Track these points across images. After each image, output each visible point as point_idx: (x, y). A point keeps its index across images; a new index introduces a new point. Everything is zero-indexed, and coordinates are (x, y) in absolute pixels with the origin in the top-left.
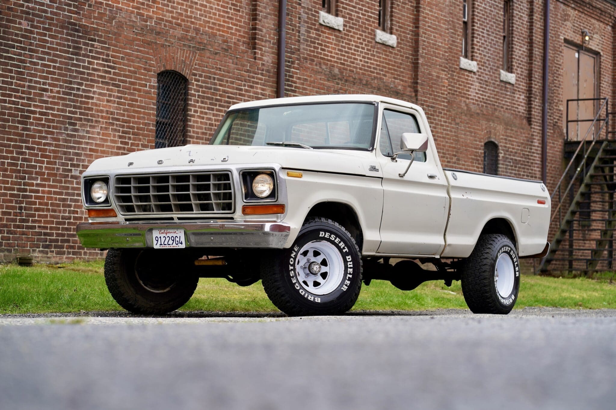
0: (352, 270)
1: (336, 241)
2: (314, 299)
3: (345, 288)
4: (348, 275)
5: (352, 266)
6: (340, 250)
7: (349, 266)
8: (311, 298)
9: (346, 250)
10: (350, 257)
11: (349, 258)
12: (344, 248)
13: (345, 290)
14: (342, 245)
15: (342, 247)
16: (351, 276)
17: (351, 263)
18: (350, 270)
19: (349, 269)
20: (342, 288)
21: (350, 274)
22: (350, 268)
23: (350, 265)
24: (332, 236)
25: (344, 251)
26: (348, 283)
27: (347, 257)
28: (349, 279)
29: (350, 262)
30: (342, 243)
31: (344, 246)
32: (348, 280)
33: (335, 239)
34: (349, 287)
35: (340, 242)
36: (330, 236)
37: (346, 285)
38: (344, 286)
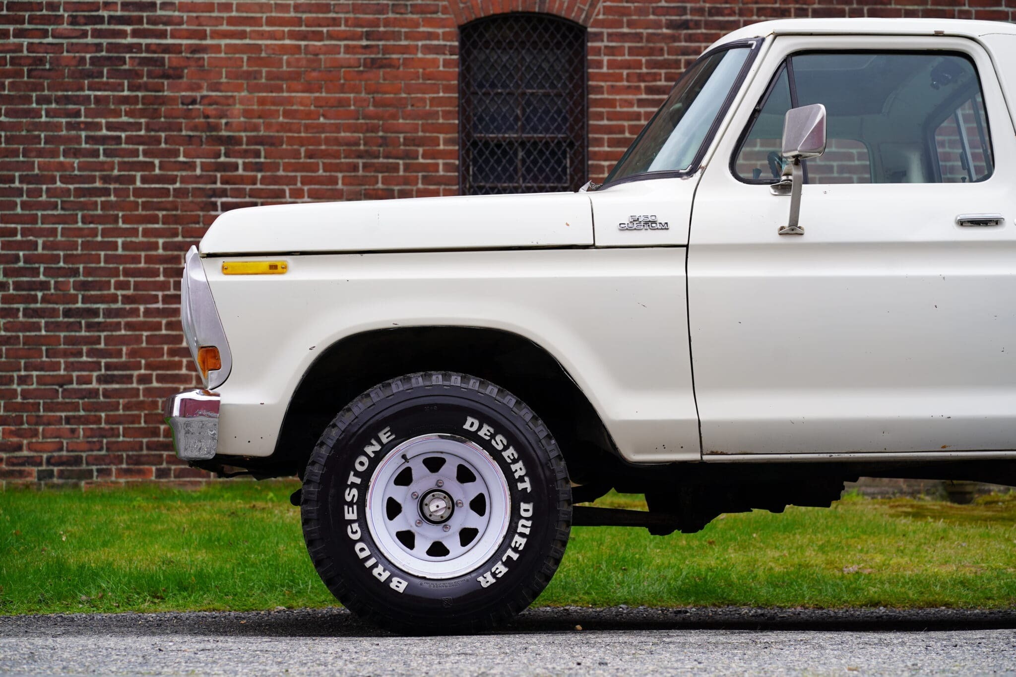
0: (523, 541)
1: (505, 454)
2: (389, 580)
3: (487, 581)
4: (509, 552)
5: (527, 531)
6: (512, 482)
7: (520, 529)
8: (381, 573)
9: (526, 485)
10: (529, 506)
11: (527, 510)
12: (521, 479)
13: (484, 585)
14: (519, 469)
15: (517, 476)
16: (515, 556)
17: (529, 524)
18: (520, 542)
19: (517, 537)
20: (480, 579)
21: (515, 550)
22: (522, 535)
23: (525, 527)
24: (499, 438)
25: (521, 486)
26: (502, 569)
27: (523, 506)
28: (509, 562)
29: (527, 519)
30: (520, 464)
31: (523, 473)
32: (505, 564)
33: (506, 448)
34: (500, 582)
35: (515, 461)
36: (493, 436)
37: (494, 575)
38: (488, 575)
